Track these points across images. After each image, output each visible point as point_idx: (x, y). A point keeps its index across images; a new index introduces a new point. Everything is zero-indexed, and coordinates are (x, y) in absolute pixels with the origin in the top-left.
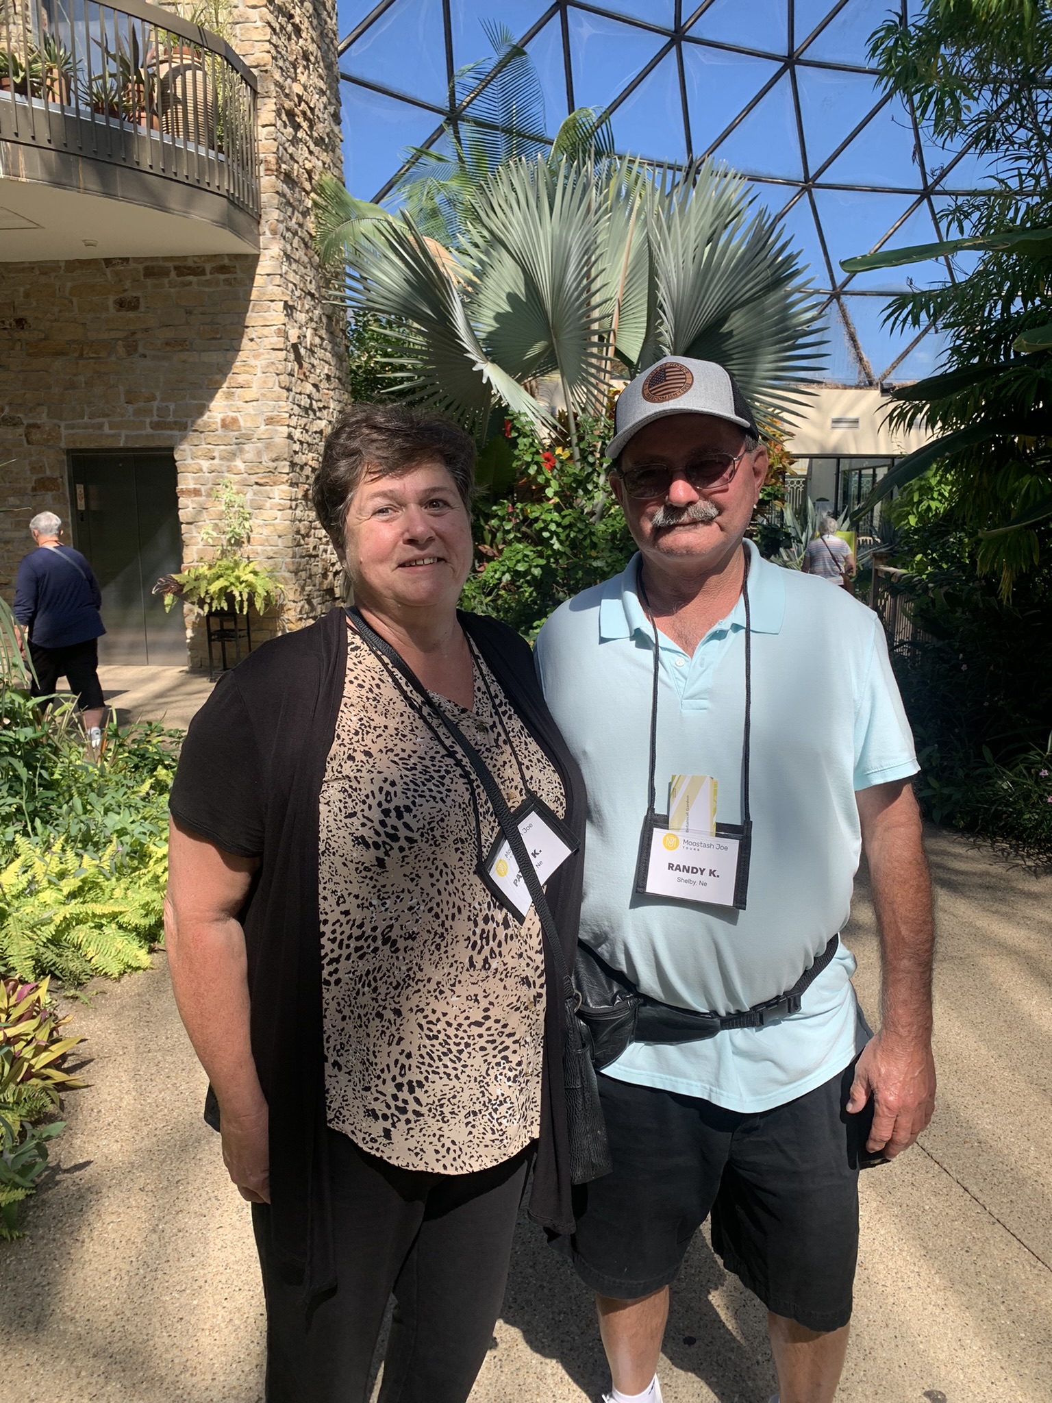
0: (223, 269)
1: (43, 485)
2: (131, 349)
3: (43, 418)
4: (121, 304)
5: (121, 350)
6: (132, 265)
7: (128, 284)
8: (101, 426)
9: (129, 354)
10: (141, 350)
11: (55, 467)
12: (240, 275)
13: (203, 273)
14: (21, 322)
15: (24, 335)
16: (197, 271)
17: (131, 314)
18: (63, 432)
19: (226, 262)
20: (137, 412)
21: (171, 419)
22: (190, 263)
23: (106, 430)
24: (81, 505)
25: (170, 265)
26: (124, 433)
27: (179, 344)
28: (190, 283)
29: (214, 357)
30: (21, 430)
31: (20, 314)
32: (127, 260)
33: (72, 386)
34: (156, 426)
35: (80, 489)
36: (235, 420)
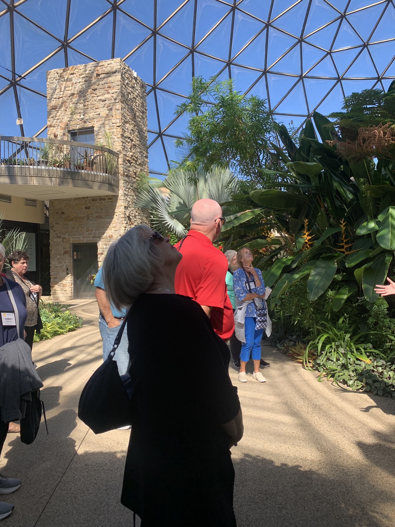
0: (110, 199)
1: (66, 252)
2: (88, 218)
3: (67, 236)
4: (86, 208)
5: (85, 219)
6: (89, 198)
7: (88, 203)
8: (80, 238)
9: (87, 220)
10: (90, 219)
11: (69, 248)
12: (114, 200)
13: (105, 200)
14: (63, 213)
15: (64, 216)
16: (104, 199)
17: (88, 210)
18: (71, 239)
19: (111, 197)
20: (89, 234)
21: (97, 236)
22: (102, 198)
23: (81, 239)
24: (75, 257)
25: (98, 198)
26: (85, 239)
27: (99, 217)
28: (102, 202)
29: (108, 220)
30: (61, 239)
31: (63, 211)
32: (87, 197)
33: (74, 228)
34: (93, 237)
35: (75, 253)
36: (112, 236)
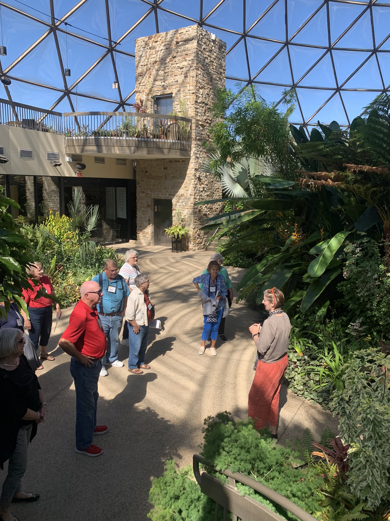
0: (183, 161)
1: (148, 206)
2: (166, 178)
3: (149, 192)
4: (164, 168)
5: (164, 178)
6: (167, 160)
7: (166, 164)
8: (159, 194)
9: (165, 179)
10: (167, 178)
11: (150, 202)
12: (186, 163)
14: (146, 172)
15: (147, 174)
16: (179, 162)
17: (166, 171)
18: (152, 195)
20: (166, 192)
21: (172, 194)
22: (177, 160)
23: (160, 195)
24: (156, 210)
25: (174, 160)
26: (163, 196)
27: (174, 177)
28: (177, 164)
29: (180, 180)
30: (145, 194)
31: (146, 170)
33: (154, 185)
34: (169, 195)
35: (156, 207)
36: (184, 194)
